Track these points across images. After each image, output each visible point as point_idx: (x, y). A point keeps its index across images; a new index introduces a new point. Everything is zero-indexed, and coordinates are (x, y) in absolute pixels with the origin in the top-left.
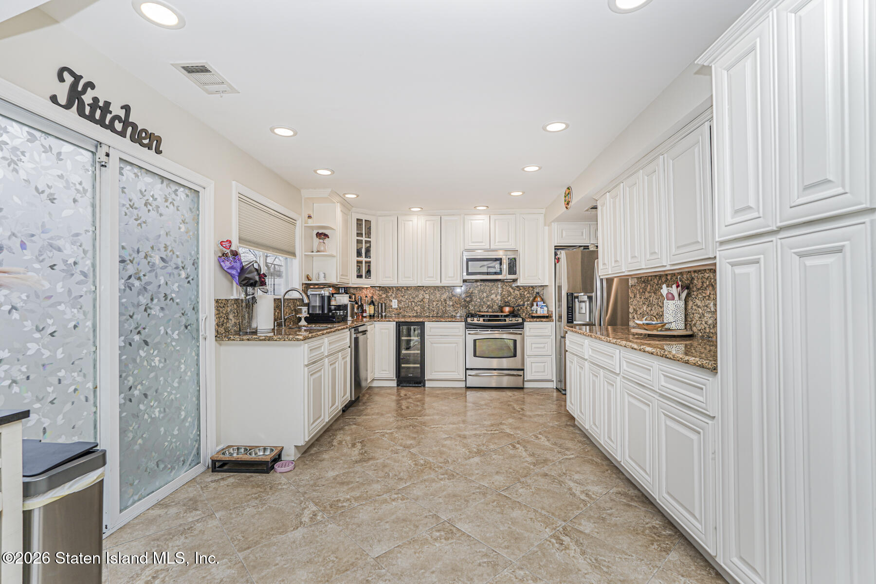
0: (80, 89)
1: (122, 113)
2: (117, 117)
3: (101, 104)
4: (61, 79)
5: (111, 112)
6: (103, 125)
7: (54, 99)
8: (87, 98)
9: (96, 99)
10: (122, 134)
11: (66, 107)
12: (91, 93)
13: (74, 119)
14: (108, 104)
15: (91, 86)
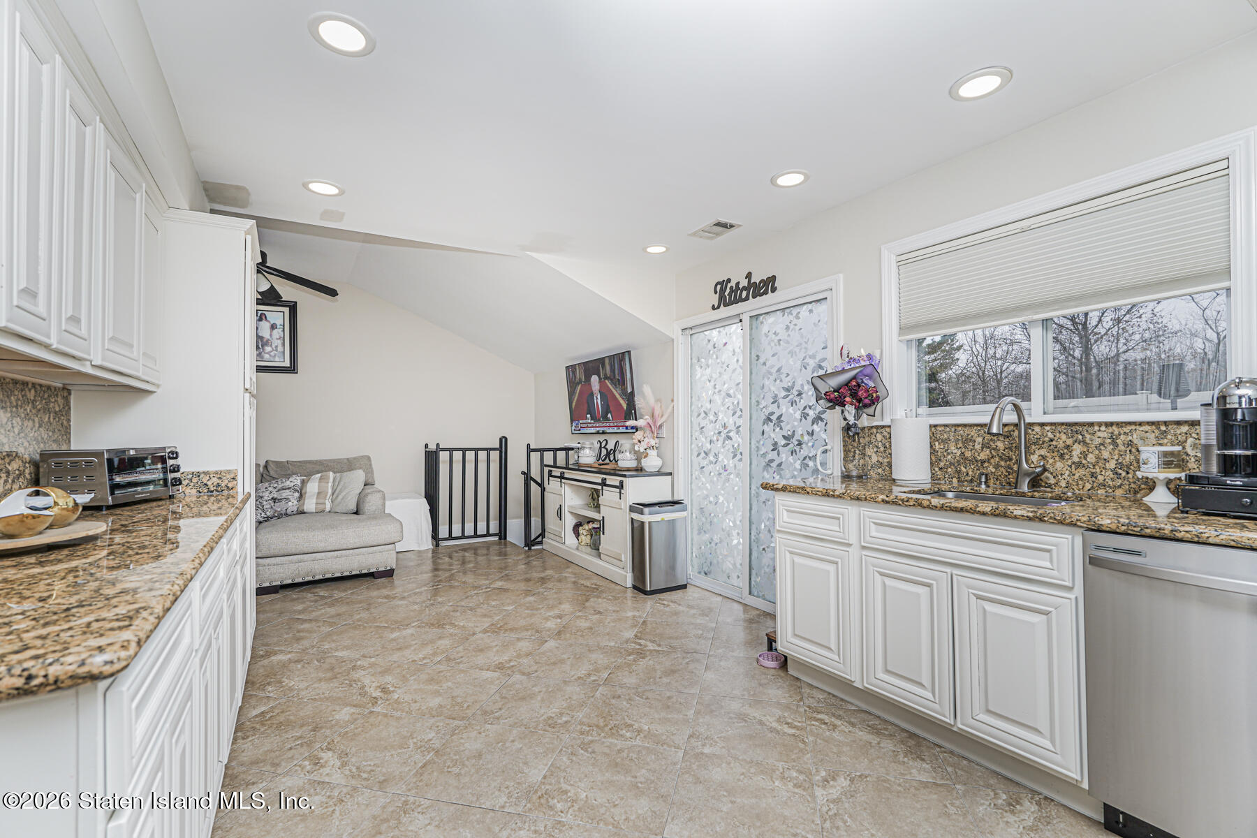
0: (724, 288)
1: (746, 283)
2: (744, 288)
3: (734, 289)
4: (715, 292)
5: (740, 289)
6: (737, 302)
7: (714, 308)
8: (727, 292)
9: (731, 287)
10: (747, 299)
11: (718, 307)
12: (729, 285)
13: (724, 312)
14: (738, 284)
15: (729, 280)
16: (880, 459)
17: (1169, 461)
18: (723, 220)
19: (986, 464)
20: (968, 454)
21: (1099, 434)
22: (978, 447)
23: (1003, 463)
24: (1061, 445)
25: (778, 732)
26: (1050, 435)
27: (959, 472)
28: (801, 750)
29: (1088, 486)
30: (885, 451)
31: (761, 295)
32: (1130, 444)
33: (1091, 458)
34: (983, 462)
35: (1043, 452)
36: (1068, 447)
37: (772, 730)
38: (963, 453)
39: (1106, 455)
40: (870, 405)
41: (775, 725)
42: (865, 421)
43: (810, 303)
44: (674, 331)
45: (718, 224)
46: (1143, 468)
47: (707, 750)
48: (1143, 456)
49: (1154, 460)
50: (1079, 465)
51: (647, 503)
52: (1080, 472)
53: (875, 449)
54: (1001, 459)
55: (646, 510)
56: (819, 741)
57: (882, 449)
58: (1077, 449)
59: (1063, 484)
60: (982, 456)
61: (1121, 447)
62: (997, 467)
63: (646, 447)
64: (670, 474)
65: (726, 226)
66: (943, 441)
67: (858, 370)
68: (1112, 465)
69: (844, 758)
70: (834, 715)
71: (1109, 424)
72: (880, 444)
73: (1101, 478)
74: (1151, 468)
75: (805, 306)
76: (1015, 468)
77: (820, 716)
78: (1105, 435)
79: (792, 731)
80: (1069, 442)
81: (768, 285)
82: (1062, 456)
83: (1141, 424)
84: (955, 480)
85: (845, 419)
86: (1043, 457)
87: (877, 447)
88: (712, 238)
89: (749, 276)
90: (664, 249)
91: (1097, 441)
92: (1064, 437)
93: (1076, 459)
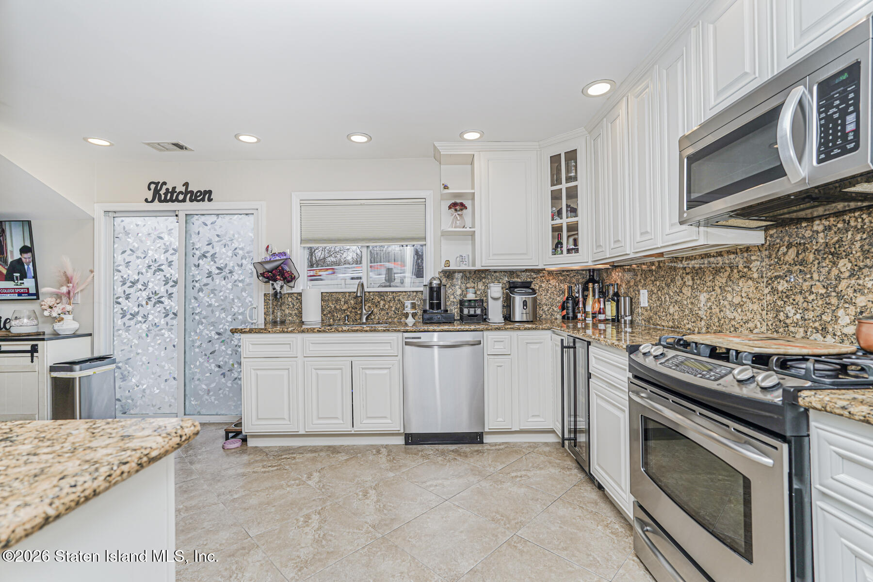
0: (159, 188)
1: (183, 189)
2: (181, 192)
3: (170, 190)
4: (149, 189)
5: (176, 192)
6: (173, 201)
7: (146, 200)
8: (163, 192)
9: (167, 189)
10: (184, 200)
11: (152, 201)
12: (164, 187)
13: (157, 206)
14: (174, 188)
15: (165, 183)
16: (290, 312)
17: (414, 306)
18: (181, 143)
19: (346, 311)
20: (338, 307)
21: (390, 296)
22: (342, 303)
23: (353, 310)
24: (376, 301)
25: (268, 472)
26: (372, 297)
27: (334, 316)
28: (287, 473)
29: (386, 318)
30: (293, 307)
31: (198, 201)
32: (399, 300)
33: (387, 306)
34: (344, 310)
35: (369, 305)
36: (379, 302)
37: (265, 472)
38: (335, 307)
39: (391, 305)
40: (291, 281)
41: (263, 470)
42: (286, 290)
43: (241, 214)
44: (97, 211)
45: (177, 145)
46: (406, 309)
47: (236, 496)
48: (406, 305)
49: (409, 306)
50: (382, 309)
51: (77, 361)
52: (383, 313)
53: (287, 306)
54: (353, 308)
55: (77, 367)
56: (292, 466)
57: (292, 306)
58: (382, 303)
59: (377, 318)
60: (344, 308)
61: (397, 302)
62: (351, 312)
63: (60, 312)
64: (90, 335)
65: (181, 147)
66: (325, 301)
67: (282, 261)
68: (393, 309)
69: (309, 467)
70: (289, 454)
71: (393, 292)
72: (290, 303)
73: (390, 314)
74: (409, 310)
75: (237, 216)
76: (359, 312)
77: (283, 457)
78: (391, 297)
79: (276, 468)
80: (379, 300)
81: (206, 195)
82: (376, 306)
83: (402, 292)
84: (331, 320)
85: (274, 289)
86: (369, 307)
87: (289, 305)
88: (161, 150)
89: (186, 185)
90: (108, 144)
91: (389, 299)
92: (377, 298)
93: (381, 307)
